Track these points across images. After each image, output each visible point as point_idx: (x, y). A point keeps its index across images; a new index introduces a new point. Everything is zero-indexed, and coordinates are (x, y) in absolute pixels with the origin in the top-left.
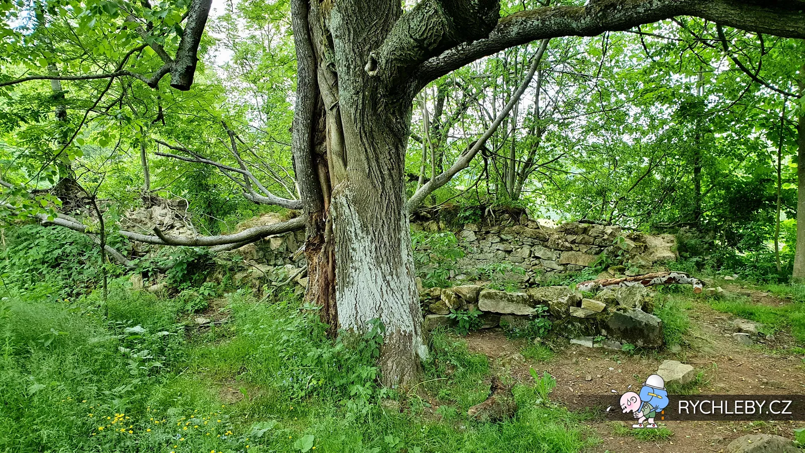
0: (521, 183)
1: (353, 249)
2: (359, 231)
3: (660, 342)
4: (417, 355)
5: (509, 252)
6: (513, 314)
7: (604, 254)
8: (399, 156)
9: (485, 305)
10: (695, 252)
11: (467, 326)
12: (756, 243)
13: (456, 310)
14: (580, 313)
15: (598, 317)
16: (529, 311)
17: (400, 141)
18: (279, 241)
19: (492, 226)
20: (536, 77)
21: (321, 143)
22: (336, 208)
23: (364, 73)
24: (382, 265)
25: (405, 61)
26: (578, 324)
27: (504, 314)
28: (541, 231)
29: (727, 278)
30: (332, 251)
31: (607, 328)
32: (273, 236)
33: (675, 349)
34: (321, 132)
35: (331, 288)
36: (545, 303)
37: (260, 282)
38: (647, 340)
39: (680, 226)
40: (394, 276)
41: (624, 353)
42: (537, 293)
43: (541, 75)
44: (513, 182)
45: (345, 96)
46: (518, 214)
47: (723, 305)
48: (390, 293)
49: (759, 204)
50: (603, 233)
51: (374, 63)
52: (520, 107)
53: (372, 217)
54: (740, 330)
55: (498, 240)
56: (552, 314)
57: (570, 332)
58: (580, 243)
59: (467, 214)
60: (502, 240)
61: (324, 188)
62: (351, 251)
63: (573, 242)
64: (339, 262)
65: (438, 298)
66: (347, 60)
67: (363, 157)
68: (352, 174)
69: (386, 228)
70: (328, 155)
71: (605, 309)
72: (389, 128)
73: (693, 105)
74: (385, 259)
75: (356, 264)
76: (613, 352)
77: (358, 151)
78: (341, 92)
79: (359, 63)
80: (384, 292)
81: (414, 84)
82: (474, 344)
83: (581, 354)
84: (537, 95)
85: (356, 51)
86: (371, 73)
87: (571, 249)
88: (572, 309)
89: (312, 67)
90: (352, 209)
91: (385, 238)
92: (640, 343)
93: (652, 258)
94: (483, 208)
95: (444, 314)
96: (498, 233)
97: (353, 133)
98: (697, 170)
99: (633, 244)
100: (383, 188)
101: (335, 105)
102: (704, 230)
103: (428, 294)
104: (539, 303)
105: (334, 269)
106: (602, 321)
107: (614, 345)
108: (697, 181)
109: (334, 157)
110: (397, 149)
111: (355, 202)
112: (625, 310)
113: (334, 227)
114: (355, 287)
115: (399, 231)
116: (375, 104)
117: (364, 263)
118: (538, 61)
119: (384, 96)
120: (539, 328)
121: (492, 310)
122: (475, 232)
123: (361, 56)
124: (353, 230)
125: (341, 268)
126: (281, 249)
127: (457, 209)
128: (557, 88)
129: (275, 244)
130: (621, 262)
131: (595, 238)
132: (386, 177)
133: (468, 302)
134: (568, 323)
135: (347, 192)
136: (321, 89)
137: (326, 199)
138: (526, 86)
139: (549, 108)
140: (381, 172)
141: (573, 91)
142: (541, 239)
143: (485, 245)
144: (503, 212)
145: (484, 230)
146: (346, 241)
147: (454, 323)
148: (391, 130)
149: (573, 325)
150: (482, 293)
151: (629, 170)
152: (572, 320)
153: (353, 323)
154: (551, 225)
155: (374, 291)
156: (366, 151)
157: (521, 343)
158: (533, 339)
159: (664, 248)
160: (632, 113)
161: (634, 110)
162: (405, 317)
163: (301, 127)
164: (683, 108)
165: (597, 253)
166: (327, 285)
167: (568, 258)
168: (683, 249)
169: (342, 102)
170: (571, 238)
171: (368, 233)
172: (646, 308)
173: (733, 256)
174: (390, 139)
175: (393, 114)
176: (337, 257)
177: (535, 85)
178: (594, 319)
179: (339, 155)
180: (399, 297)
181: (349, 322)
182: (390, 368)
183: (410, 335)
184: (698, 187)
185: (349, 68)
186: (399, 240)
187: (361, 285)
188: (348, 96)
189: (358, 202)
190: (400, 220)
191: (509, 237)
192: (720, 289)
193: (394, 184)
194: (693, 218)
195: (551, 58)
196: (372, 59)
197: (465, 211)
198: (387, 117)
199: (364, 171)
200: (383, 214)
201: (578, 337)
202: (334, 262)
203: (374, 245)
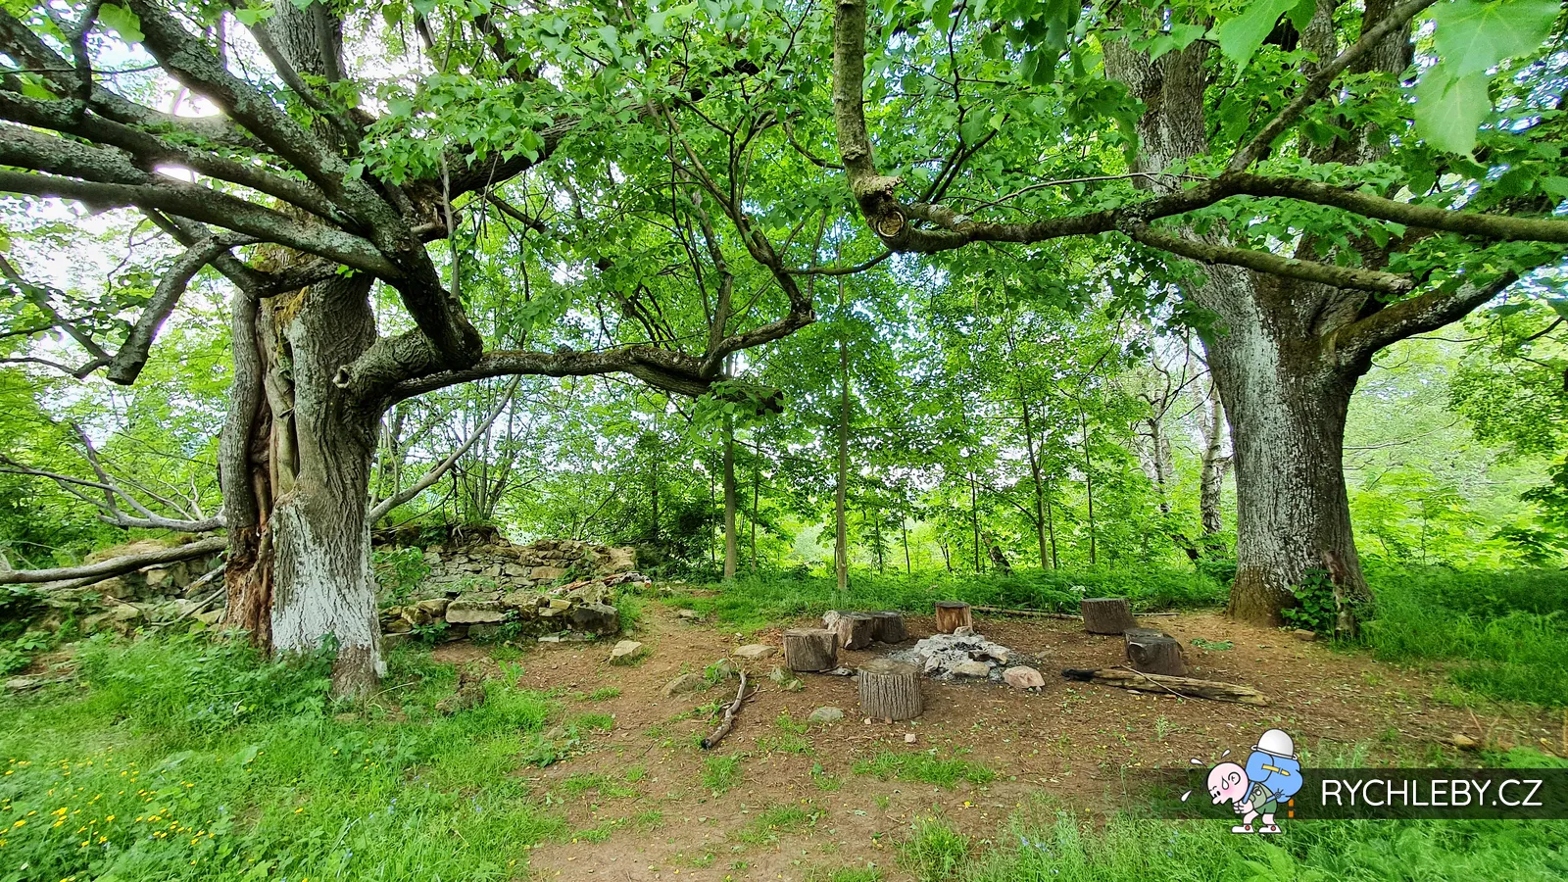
0: (492, 502)
1: (301, 563)
2: (310, 544)
3: (616, 628)
4: (375, 671)
5: (478, 572)
6: (482, 622)
7: (573, 567)
8: (364, 466)
9: (452, 617)
10: (653, 564)
11: (432, 639)
12: (698, 553)
13: (420, 625)
14: (548, 613)
15: (565, 614)
16: (499, 617)
17: (368, 451)
18: (161, 574)
19: (460, 546)
20: (509, 404)
21: (261, 451)
22: (280, 520)
23: (329, 384)
24: (337, 578)
25: (384, 378)
26: (545, 623)
27: (475, 623)
28: (513, 548)
29: (678, 582)
30: (268, 569)
31: (572, 622)
32: (151, 567)
33: (629, 633)
34: (262, 439)
35: (263, 610)
36: (516, 607)
37: (131, 625)
38: (605, 628)
39: (641, 542)
40: (352, 589)
41: (586, 642)
42: (508, 600)
43: (514, 402)
44: (484, 500)
45: (302, 405)
46: (488, 533)
47: (670, 601)
48: (346, 607)
49: (701, 522)
50: (572, 547)
51: (345, 377)
52: (493, 430)
53: (328, 527)
54: (681, 617)
55: (466, 560)
56: (522, 616)
57: (539, 631)
58: (550, 558)
59: (431, 535)
60: (470, 561)
61: (262, 500)
62: (297, 565)
63: (544, 558)
64: (278, 579)
65: (398, 617)
66: (309, 370)
67: (321, 466)
68: (305, 484)
69: (344, 539)
70: (272, 464)
71: (571, 606)
72: (356, 438)
73: (649, 438)
74: (341, 571)
75: (303, 579)
76: (577, 643)
77: (316, 460)
78: (298, 399)
79: (324, 374)
80: (339, 607)
81: (387, 400)
82: (440, 656)
83: (549, 649)
84: (510, 421)
85: (322, 362)
86: (340, 386)
87: (542, 564)
88: (540, 610)
89: (256, 372)
90: (303, 520)
91: (343, 550)
92: (600, 632)
93: (615, 567)
94: (450, 528)
95: (406, 630)
96: (467, 554)
97: (311, 442)
98: (655, 493)
99: (598, 556)
100: (344, 498)
101: (288, 413)
102: (659, 544)
103: (386, 614)
104: (510, 608)
105: (269, 588)
106: (568, 617)
107: (578, 636)
108: (654, 503)
109: (281, 466)
110: (363, 460)
111: (307, 511)
112: (588, 604)
113: (274, 540)
114: (300, 604)
115: (360, 543)
116: (340, 414)
117: (315, 577)
118: (512, 390)
119: (353, 408)
120: (509, 631)
121: (460, 621)
122: (440, 554)
123: (327, 368)
124: (301, 542)
125: (282, 585)
126: (164, 584)
127: (419, 530)
128: (531, 416)
129: (155, 577)
130: (588, 573)
131: (565, 552)
132: (349, 486)
133: (434, 616)
134: (537, 622)
135: (297, 502)
136: (269, 396)
137: (263, 512)
138: (500, 410)
139: (522, 434)
140: (342, 481)
141: (546, 419)
142: (512, 557)
143: (451, 567)
144: (473, 532)
145: (450, 551)
146: (291, 554)
147: (418, 638)
148: (358, 441)
149: (542, 624)
150: (450, 605)
151: (597, 492)
152: (539, 619)
153: (296, 642)
154: (522, 542)
155: (326, 605)
156: (326, 460)
157: (489, 649)
158: (502, 642)
159: (625, 558)
160: (599, 442)
161: (601, 441)
162: (363, 631)
163: (234, 433)
164: (641, 441)
165: (566, 567)
166: (258, 607)
167: (540, 573)
168: (642, 562)
169: (298, 410)
170: (542, 554)
171: (321, 544)
172: (605, 602)
173: (683, 564)
174: (355, 449)
175: (362, 425)
176: (275, 573)
177: (508, 411)
178: (561, 617)
179: (287, 464)
180: (357, 611)
181: (289, 643)
182: (343, 684)
183: (368, 649)
184: (655, 508)
185: (311, 378)
186: (360, 551)
187: (309, 601)
188: (308, 405)
189: (312, 513)
190: (361, 531)
191: (479, 556)
192: (669, 588)
193: (356, 493)
194: (651, 534)
195: (524, 388)
196: (342, 371)
197: (429, 532)
198: (354, 428)
199: (321, 480)
200: (342, 524)
201: (545, 634)
202: (271, 581)
203: (328, 557)
